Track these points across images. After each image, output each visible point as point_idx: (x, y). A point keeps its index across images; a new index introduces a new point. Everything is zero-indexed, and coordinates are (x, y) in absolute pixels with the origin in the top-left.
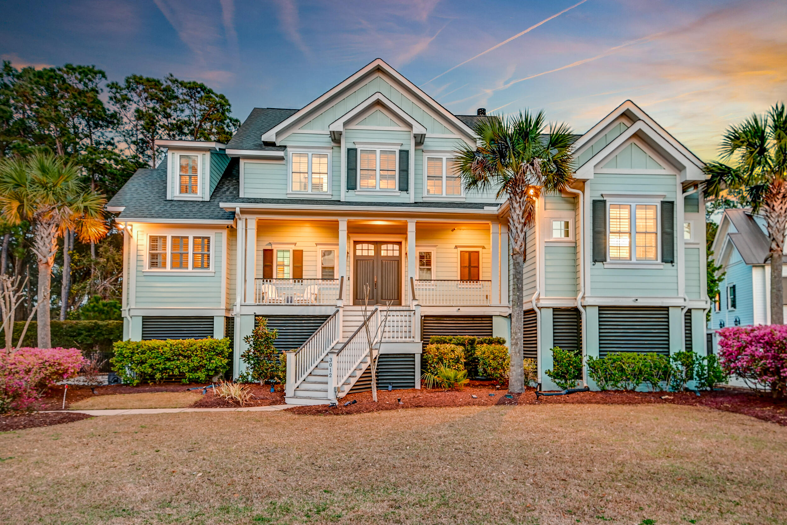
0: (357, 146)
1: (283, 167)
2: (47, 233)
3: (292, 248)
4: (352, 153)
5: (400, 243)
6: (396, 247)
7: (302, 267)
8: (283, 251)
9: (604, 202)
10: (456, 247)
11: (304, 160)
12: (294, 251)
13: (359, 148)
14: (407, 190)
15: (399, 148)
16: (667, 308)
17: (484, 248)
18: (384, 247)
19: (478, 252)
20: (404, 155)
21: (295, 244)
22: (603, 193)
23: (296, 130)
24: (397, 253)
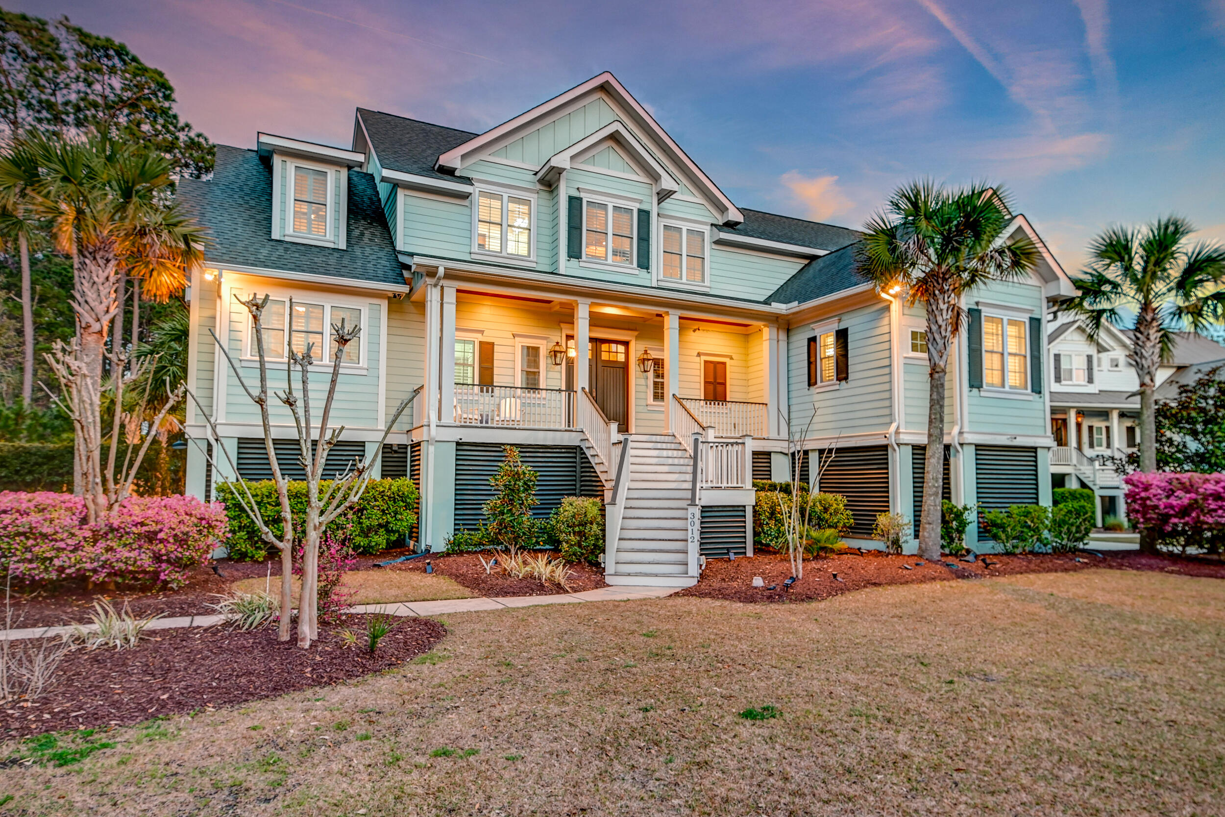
0: (582, 195)
1: (466, 211)
2: (102, 276)
3: (479, 337)
4: (575, 203)
5: (626, 344)
6: (621, 348)
7: (492, 368)
8: (465, 342)
9: (979, 311)
10: (699, 355)
11: (496, 204)
12: (481, 343)
13: (586, 197)
14: (647, 268)
15: (638, 206)
16: (1034, 449)
17: (731, 358)
18: (605, 347)
19: (724, 364)
20: (644, 216)
21: (482, 332)
22: (981, 300)
23: (484, 156)
24: (621, 358)
